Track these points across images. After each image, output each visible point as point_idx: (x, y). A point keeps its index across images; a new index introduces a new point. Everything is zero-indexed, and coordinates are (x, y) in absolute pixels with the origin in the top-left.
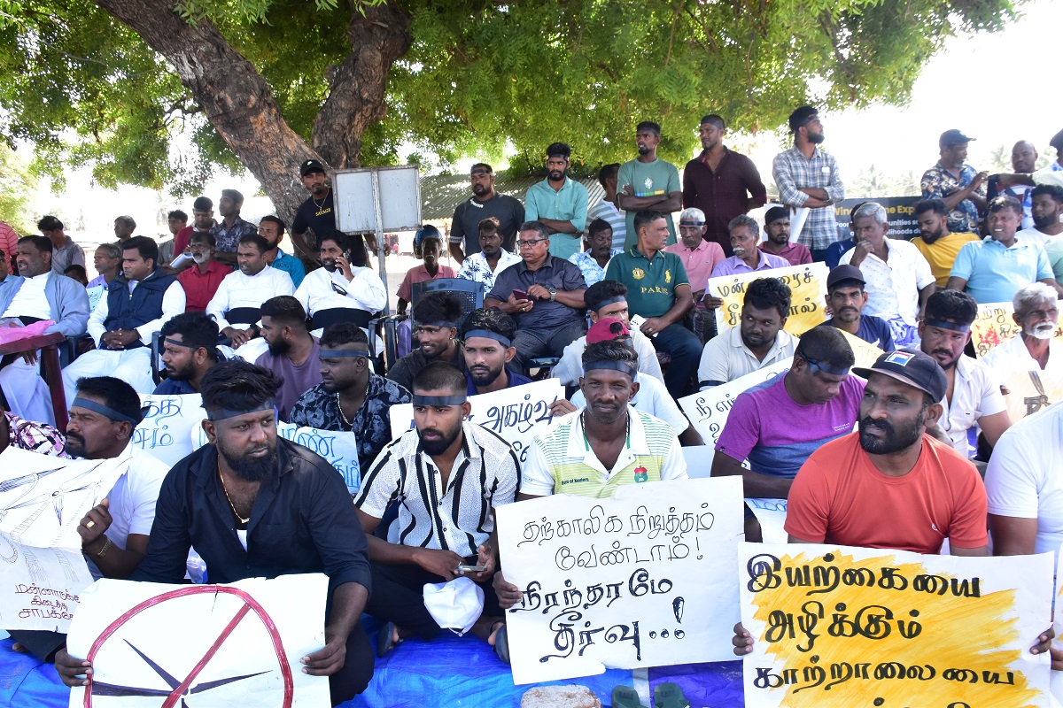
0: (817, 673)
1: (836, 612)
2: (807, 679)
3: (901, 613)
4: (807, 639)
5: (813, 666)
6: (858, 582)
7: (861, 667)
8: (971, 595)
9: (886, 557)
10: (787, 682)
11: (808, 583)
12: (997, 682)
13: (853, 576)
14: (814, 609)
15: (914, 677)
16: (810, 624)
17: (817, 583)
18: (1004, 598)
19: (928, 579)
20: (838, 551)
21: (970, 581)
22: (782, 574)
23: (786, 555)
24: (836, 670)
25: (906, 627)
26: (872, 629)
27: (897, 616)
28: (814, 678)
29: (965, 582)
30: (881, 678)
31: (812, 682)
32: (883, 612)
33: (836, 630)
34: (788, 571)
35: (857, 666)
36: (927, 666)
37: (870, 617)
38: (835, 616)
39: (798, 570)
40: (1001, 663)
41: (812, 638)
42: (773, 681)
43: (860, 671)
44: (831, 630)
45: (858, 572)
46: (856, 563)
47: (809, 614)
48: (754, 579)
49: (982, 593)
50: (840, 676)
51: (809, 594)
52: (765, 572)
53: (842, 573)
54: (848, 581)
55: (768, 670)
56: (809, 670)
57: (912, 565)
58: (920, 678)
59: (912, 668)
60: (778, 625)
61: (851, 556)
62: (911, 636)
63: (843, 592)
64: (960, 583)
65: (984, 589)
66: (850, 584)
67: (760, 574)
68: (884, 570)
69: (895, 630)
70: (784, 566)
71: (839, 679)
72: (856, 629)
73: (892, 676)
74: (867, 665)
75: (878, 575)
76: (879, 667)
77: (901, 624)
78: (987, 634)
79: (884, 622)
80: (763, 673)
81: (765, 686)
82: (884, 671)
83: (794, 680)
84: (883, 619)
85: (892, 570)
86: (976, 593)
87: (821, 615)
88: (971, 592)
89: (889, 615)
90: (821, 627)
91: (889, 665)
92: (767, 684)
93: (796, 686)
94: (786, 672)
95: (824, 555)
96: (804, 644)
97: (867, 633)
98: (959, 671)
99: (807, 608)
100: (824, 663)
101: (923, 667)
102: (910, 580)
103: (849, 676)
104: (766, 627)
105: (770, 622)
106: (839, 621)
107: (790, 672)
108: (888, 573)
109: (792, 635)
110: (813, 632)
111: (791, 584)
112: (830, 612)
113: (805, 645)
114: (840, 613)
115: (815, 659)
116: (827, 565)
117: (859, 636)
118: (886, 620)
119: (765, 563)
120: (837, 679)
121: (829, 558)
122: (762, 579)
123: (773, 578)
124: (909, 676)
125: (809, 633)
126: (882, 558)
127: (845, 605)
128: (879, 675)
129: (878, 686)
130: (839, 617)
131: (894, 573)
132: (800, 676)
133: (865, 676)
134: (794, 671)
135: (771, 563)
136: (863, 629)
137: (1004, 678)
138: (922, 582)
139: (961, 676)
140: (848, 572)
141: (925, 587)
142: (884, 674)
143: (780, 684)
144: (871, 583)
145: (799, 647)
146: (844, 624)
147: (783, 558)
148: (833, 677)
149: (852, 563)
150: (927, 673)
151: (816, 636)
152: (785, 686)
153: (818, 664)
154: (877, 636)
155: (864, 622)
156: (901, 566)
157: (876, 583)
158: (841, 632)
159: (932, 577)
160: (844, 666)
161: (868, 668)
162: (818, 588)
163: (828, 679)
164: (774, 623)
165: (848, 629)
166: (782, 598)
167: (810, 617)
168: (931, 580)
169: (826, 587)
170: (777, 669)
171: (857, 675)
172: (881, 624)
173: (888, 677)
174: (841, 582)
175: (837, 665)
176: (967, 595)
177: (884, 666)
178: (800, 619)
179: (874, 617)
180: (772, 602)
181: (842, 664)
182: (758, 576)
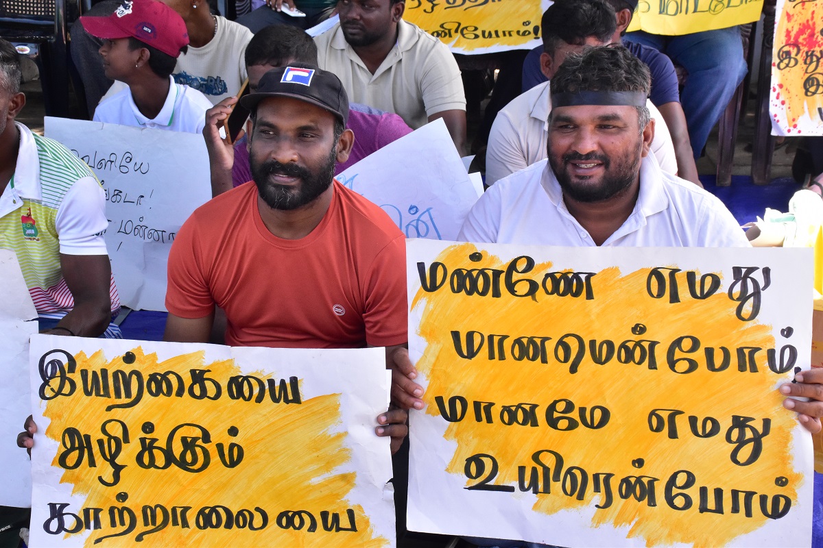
0: (126, 516)
1: (143, 435)
2: (113, 524)
3: (219, 435)
4: (111, 470)
5: (120, 505)
6: (165, 391)
7: (179, 511)
8: (291, 401)
9: (195, 354)
10: (88, 527)
11: (107, 395)
12: (338, 529)
13: (160, 383)
14: (116, 431)
15: (244, 526)
16: (113, 450)
17: (118, 395)
18: (329, 406)
19: (243, 382)
20: (139, 348)
21: (288, 382)
22: (77, 377)
23: (81, 352)
24: (149, 513)
25: (226, 452)
26: (189, 458)
27: (215, 439)
28: (122, 523)
29: (283, 382)
30: (205, 527)
31: (120, 529)
32: (198, 433)
33: (146, 460)
34: (84, 373)
35: (174, 509)
36: (258, 509)
37: (184, 440)
38: (143, 440)
39: (94, 373)
40: (337, 496)
41: (118, 469)
42: (70, 522)
43: (177, 517)
44: (139, 459)
45: (164, 376)
46: (160, 365)
47: (110, 437)
48: (46, 383)
49: (303, 399)
50: (154, 523)
51: (109, 409)
52: (58, 373)
53: (146, 379)
54: (154, 390)
55: (64, 506)
56: (116, 511)
57: (223, 363)
58: (252, 528)
59: (241, 513)
60: (73, 449)
61: (154, 356)
62: (233, 464)
63: (150, 408)
64: (277, 384)
65: (305, 392)
66: (156, 395)
67: (53, 376)
68: (193, 372)
69: (215, 458)
70: (78, 368)
71: (153, 527)
72: (170, 459)
73: (218, 526)
74: (186, 509)
75: (188, 381)
76: (201, 512)
77: (220, 447)
78: (315, 454)
79: (202, 447)
80: (57, 511)
81: (58, 532)
82: (208, 518)
83: (98, 525)
84: (200, 442)
85: (203, 372)
86: (297, 399)
87: (126, 440)
88: (290, 397)
89: (206, 437)
90: (128, 454)
91: (214, 509)
92: (61, 527)
93: (99, 533)
94: (86, 511)
95: (124, 354)
96: (108, 475)
97: (183, 464)
98: (295, 513)
99: (108, 427)
100: (135, 503)
101: (253, 510)
102: (224, 384)
103: (165, 523)
104: (59, 449)
105: (64, 444)
106: (148, 446)
107: (92, 512)
108: (198, 376)
109: (92, 463)
110: (118, 461)
111: (88, 393)
112: (136, 434)
113: (109, 478)
114: (148, 436)
115: (122, 497)
116: (127, 369)
117: (174, 468)
118: (204, 445)
119: (59, 362)
120: (151, 527)
121: (129, 358)
122: (55, 383)
123: (67, 382)
124: (239, 526)
125: (112, 461)
126: (190, 356)
127: (152, 425)
128: (202, 524)
129: (202, 538)
130: (148, 441)
131: (206, 376)
132: (105, 518)
133: (185, 524)
134: (97, 511)
135: (65, 361)
136: (178, 457)
137: (344, 522)
138: (237, 386)
139: (297, 521)
140: (153, 377)
141: (240, 394)
142: (208, 523)
143: (77, 529)
144: (180, 393)
145: (100, 479)
146: (155, 451)
147: (79, 355)
148: (146, 524)
149: (157, 365)
150: (258, 521)
151: (123, 467)
152: (86, 534)
153: (127, 504)
154: (196, 467)
155: (177, 449)
156: (212, 365)
157: (186, 393)
158: (152, 464)
159: (246, 378)
160: (158, 509)
161: (188, 514)
162: (119, 402)
163: (140, 527)
164: (69, 445)
165: (160, 459)
166: (78, 410)
167: (112, 441)
168: (245, 382)
169: (128, 401)
170: (77, 504)
171: (175, 523)
172: (198, 450)
173: (212, 526)
174: (146, 394)
175: (151, 508)
176: (287, 401)
177: (207, 511)
178: (100, 442)
179: (189, 440)
180: (66, 415)
181: (156, 506)
182: (51, 378)
